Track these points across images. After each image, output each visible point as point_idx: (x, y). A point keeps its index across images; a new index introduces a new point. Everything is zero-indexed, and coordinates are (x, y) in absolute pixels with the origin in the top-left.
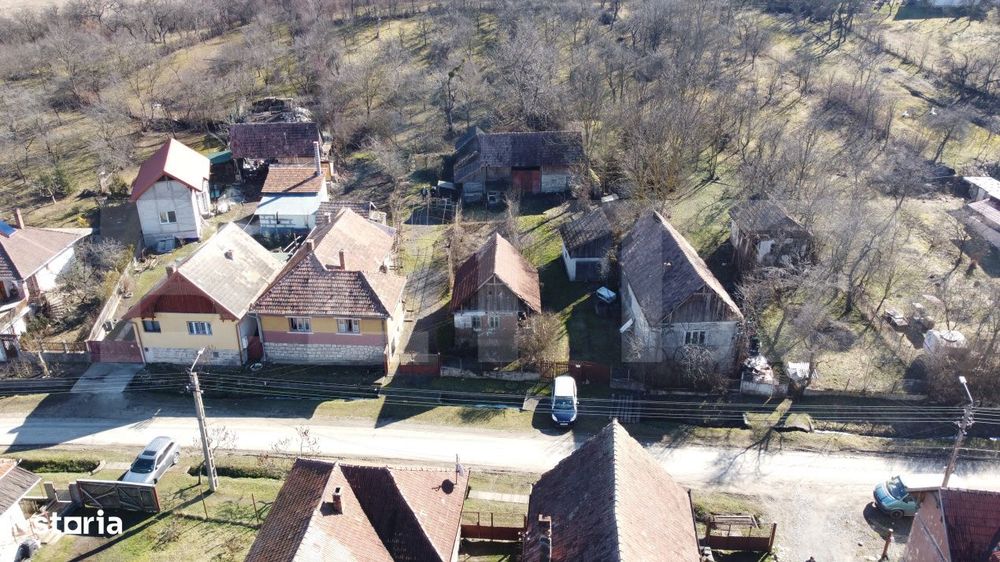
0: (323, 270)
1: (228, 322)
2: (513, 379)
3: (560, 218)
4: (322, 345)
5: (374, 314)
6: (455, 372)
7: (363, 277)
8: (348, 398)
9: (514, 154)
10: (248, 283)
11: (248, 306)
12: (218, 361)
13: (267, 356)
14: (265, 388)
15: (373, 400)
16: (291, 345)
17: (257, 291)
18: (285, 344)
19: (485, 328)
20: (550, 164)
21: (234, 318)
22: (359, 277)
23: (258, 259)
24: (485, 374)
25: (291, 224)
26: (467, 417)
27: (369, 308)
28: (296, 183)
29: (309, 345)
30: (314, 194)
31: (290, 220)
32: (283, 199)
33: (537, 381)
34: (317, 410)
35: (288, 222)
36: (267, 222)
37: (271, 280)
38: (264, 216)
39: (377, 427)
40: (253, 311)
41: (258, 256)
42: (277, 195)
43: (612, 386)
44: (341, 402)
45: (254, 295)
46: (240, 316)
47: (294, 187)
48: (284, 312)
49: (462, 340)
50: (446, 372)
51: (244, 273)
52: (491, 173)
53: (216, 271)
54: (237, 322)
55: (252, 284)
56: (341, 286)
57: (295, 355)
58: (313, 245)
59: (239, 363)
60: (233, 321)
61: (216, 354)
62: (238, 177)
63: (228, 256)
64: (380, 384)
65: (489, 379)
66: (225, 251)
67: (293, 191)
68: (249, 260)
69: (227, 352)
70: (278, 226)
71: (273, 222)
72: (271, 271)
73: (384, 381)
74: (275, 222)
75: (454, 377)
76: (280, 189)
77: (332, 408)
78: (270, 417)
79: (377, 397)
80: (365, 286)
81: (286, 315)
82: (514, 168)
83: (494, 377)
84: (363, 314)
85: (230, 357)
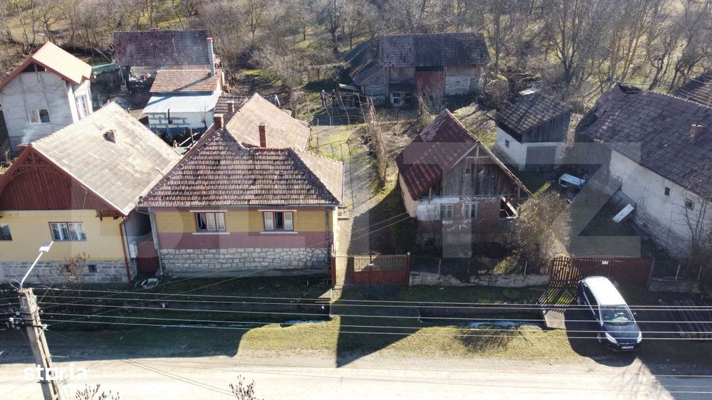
0: (240, 149)
1: (109, 221)
2: (512, 285)
3: (474, 116)
4: (242, 250)
5: (316, 202)
6: (431, 278)
7: (296, 156)
8: (285, 321)
9: (417, 55)
10: (137, 171)
11: (137, 199)
12: (96, 278)
13: (164, 268)
14: (162, 312)
15: (324, 323)
16: (197, 251)
17: (148, 183)
18: (190, 251)
19: (458, 219)
20: (456, 64)
21: (116, 214)
22: (290, 155)
23: (149, 147)
24: (473, 280)
25: (184, 123)
26: (473, 344)
27: (308, 194)
28: (187, 83)
29: (222, 251)
30: (210, 93)
31: (184, 119)
32: (174, 99)
33: (545, 286)
34: (243, 343)
35: (181, 121)
36: (157, 122)
37: (165, 171)
38: (153, 114)
39: (339, 364)
40: (144, 205)
41: (148, 143)
42: (168, 95)
43: (651, 288)
44: (275, 328)
45: (145, 187)
46: (126, 211)
47: (186, 87)
48: (188, 204)
49: (426, 237)
50: (417, 279)
51: (130, 160)
52: (395, 75)
53: (91, 153)
54: (121, 220)
55: (142, 173)
56: (267, 167)
57: (204, 265)
58: (222, 121)
59: (125, 279)
60: (116, 218)
61: (93, 268)
62: (124, 88)
63: (109, 137)
64: (329, 299)
65: (478, 287)
66: (104, 132)
67: (184, 90)
68: (137, 146)
69: (108, 264)
70: (170, 126)
71: (163, 122)
72: (166, 162)
73: (333, 295)
74: (167, 122)
75: (428, 286)
76: (171, 89)
77: (264, 337)
78: (173, 355)
79: (328, 319)
80: (299, 166)
81: (192, 208)
82: (418, 69)
83: (486, 284)
84: (301, 202)
85: (112, 271)
